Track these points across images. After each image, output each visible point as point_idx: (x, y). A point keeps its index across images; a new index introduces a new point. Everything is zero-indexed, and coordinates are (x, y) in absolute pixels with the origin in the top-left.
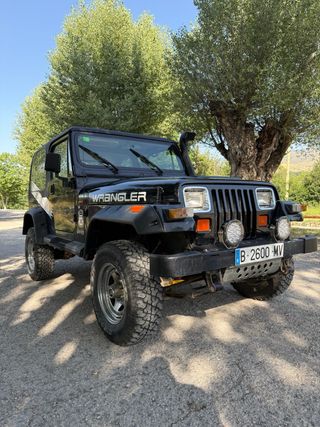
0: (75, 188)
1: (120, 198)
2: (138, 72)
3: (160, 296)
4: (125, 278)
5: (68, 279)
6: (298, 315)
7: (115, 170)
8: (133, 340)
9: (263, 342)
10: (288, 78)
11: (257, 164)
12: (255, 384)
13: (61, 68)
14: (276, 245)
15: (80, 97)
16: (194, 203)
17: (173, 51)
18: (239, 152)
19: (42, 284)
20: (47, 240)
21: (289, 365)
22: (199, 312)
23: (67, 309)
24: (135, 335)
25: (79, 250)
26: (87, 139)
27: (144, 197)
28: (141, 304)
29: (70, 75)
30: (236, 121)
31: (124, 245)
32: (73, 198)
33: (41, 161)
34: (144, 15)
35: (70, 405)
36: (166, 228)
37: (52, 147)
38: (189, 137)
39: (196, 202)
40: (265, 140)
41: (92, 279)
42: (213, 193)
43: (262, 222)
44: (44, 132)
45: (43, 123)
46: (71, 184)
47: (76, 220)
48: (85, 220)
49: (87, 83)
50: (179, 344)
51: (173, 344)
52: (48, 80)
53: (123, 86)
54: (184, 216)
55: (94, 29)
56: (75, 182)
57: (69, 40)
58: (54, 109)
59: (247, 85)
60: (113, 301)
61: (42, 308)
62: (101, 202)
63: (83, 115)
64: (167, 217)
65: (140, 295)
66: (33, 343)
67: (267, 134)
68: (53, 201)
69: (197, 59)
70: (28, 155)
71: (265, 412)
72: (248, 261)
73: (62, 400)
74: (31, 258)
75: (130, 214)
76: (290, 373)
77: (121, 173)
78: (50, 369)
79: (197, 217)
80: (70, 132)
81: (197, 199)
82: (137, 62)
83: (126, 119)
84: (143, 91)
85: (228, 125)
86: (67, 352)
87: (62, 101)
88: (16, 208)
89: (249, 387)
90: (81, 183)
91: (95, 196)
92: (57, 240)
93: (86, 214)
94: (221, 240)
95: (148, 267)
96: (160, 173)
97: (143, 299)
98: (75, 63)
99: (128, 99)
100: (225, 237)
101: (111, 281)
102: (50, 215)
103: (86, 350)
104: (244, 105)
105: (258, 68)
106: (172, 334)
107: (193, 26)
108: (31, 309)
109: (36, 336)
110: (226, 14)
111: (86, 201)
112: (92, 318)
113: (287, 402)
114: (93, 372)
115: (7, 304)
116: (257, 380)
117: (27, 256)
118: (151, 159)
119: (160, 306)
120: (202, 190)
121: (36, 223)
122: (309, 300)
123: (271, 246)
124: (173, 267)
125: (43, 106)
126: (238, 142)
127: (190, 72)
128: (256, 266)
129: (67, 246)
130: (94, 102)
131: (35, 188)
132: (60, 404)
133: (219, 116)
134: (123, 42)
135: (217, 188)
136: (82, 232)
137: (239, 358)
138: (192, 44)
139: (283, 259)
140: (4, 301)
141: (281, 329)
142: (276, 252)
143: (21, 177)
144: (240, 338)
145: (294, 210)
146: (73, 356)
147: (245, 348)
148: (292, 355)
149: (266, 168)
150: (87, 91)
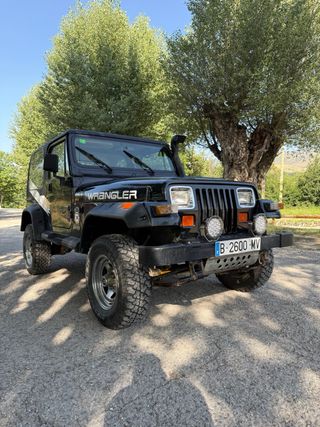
0: (72, 186)
1: (113, 196)
2: (134, 73)
3: (148, 283)
4: (117, 267)
5: (64, 273)
6: (275, 304)
7: (109, 170)
8: (124, 323)
9: (241, 326)
10: (277, 83)
11: (249, 165)
12: (229, 359)
13: (58, 69)
14: (253, 239)
15: (76, 98)
16: (180, 201)
17: (168, 55)
18: (232, 153)
19: (39, 278)
20: (45, 236)
21: (261, 344)
22: (185, 301)
23: (64, 299)
24: (125, 319)
25: (75, 245)
26: (83, 141)
27: (135, 195)
28: (131, 290)
29: (67, 76)
30: (229, 123)
31: (116, 238)
32: (69, 197)
33: (39, 161)
34: (140, 18)
35: (67, 376)
36: (154, 222)
37: (50, 148)
38: (179, 140)
39: (181, 199)
40: (257, 142)
41: (87, 270)
42: (197, 192)
43: (242, 219)
44: (40, 132)
45: (39, 122)
46: (68, 182)
47: (72, 217)
48: (80, 217)
49: (84, 84)
50: (165, 328)
51: (159, 328)
52: (45, 81)
53: (119, 87)
54: (169, 212)
55: (91, 30)
56: (72, 181)
57: (66, 41)
58: (51, 109)
59: (239, 89)
60: (106, 289)
61: (39, 299)
62: (96, 200)
63: (79, 115)
64: (154, 213)
65: (130, 282)
66: (33, 327)
67: (259, 136)
68: (51, 199)
69: (191, 63)
70: (24, 154)
71: (235, 379)
72: (227, 252)
73: (60, 373)
74: (28, 253)
75: (121, 210)
76: (261, 350)
77: (115, 173)
78: (49, 349)
79: (181, 214)
80: (67, 134)
81: (182, 197)
82: (133, 64)
83: (121, 120)
84: (139, 92)
85: (221, 126)
86: (64, 335)
87: (58, 101)
88: (11, 207)
89: (224, 361)
90: (77, 182)
91: (90, 195)
92: (54, 236)
93: (82, 211)
94: (203, 234)
95: (137, 258)
96: (152, 173)
97: (133, 286)
98: (72, 64)
99: (124, 100)
100: (206, 231)
101: (105, 271)
102: (48, 212)
103: (81, 333)
104: (236, 107)
105: (249, 72)
106: (160, 320)
107: (187, 30)
108: (30, 299)
109: (35, 322)
110: (219, 20)
111: (82, 199)
112: (87, 307)
113: (255, 372)
114: (87, 350)
115: (7, 295)
116: (231, 355)
117: (25, 252)
118: (144, 160)
119: (148, 292)
120: (187, 190)
121: (34, 220)
122: (288, 291)
123: (249, 240)
124: (159, 256)
125: (40, 105)
126: (231, 144)
127: (184, 75)
128: (235, 258)
129: (64, 241)
130: (90, 103)
131: (33, 186)
132: (58, 375)
133: (212, 118)
134: (120, 43)
135: (201, 187)
136: (78, 228)
137: (217, 338)
138: (186, 47)
139: (260, 252)
140: (4, 292)
141: (258, 315)
142: (253, 245)
143: (16, 175)
144: (220, 323)
145: (272, 208)
146: (69, 338)
147: (224, 331)
148: (265, 336)
149: (258, 169)
150: (83, 91)
